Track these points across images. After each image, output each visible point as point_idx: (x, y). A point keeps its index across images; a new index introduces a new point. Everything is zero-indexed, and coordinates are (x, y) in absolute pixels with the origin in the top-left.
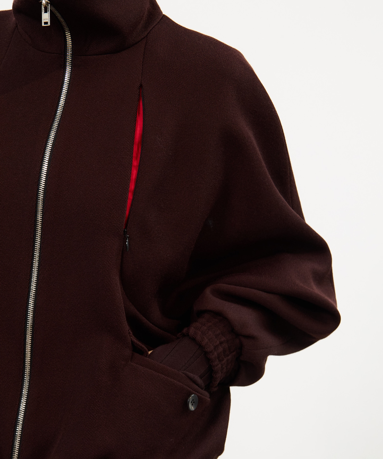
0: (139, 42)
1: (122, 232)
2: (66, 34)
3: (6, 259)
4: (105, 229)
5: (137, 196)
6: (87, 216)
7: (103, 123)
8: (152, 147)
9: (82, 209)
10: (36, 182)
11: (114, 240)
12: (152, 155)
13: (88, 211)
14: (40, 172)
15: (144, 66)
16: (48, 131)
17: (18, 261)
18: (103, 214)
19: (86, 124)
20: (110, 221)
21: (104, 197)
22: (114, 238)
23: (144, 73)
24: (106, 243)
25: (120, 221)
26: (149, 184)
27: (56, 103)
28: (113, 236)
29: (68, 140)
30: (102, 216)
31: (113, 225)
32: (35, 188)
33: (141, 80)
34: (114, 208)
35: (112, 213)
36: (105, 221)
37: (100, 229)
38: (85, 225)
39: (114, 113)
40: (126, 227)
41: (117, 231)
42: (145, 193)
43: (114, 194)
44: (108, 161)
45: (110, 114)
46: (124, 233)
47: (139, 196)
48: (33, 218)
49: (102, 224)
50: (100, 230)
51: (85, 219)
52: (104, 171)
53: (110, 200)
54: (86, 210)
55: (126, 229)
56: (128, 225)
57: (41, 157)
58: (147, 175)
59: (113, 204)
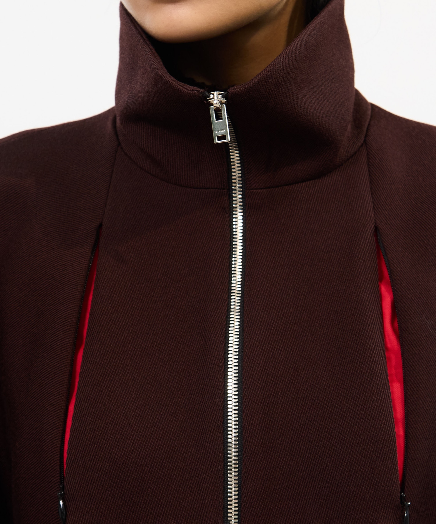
0: (355, 153)
2: (231, 154)
4: (368, 498)
5: (414, 428)
6: (330, 480)
7: (325, 303)
8: (419, 337)
9: (318, 467)
10: (220, 426)
12: (423, 351)
13: (330, 469)
14: (224, 406)
15: (375, 194)
16: (224, 329)
18: (360, 470)
19: (293, 309)
21: (357, 439)
22: (385, 512)
23: (377, 207)
25: (392, 480)
26: (430, 404)
27: (226, 276)
29: (267, 341)
30: (358, 475)
31: (381, 490)
32: (219, 436)
33: (375, 220)
34: (377, 456)
35: (376, 468)
36: (366, 484)
37: (359, 500)
38: (327, 496)
39: (341, 282)
40: (403, 490)
41: (390, 499)
42: (426, 422)
43: (374, 431)
44: (350, 371)
45: (335, 286)
46: (401, 500)
47: (417, 429)
48: (220, 494)
49: (361, 490)
50: (358, 502)
51: (327, 485)
52: (347, 390)
53: (368, 444)
54: (326, 468)
55: (404, 493)
56: (406, 484)
57: (221, 378)
58: (423, 388)
59: (373, 450)
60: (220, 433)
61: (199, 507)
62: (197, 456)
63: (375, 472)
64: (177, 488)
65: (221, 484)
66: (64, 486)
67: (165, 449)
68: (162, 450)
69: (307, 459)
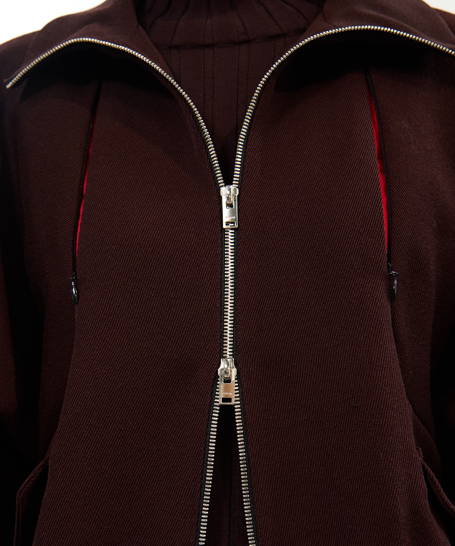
1: (385, 268)
3: (172, 347)
4: (356, 267)
8: (398, 135)
11: (374, 283)
12: (402, 148)
17: (196, 348)
18: (348, 242)
20: (362, 252)
21: (345, 216)
22: (373, 279)
24: (362, 290)
25: (379, 250)
28: (371, 276)
31: (369, 258)
34: (364, 230)
35: (363, 240)
36: (355, 253)
37: (348, 268)
38: (317, 268)
40: (389, 261)
41: (377, 266)
43: (361, 209)
46: (389, 270)
49: (350, 259)
53: (356, 219)
55: (390, 264)
56: (392, 256)
59: (361, 224)
60: (218, 223)
61: (198, 284)
62: (197, 240)
63: (362, 244)
64: (178, 267)
65: (219, 274)
66: (76, 273)
67: (166, 233)
68: (164, 234)
69: (298, 237)
